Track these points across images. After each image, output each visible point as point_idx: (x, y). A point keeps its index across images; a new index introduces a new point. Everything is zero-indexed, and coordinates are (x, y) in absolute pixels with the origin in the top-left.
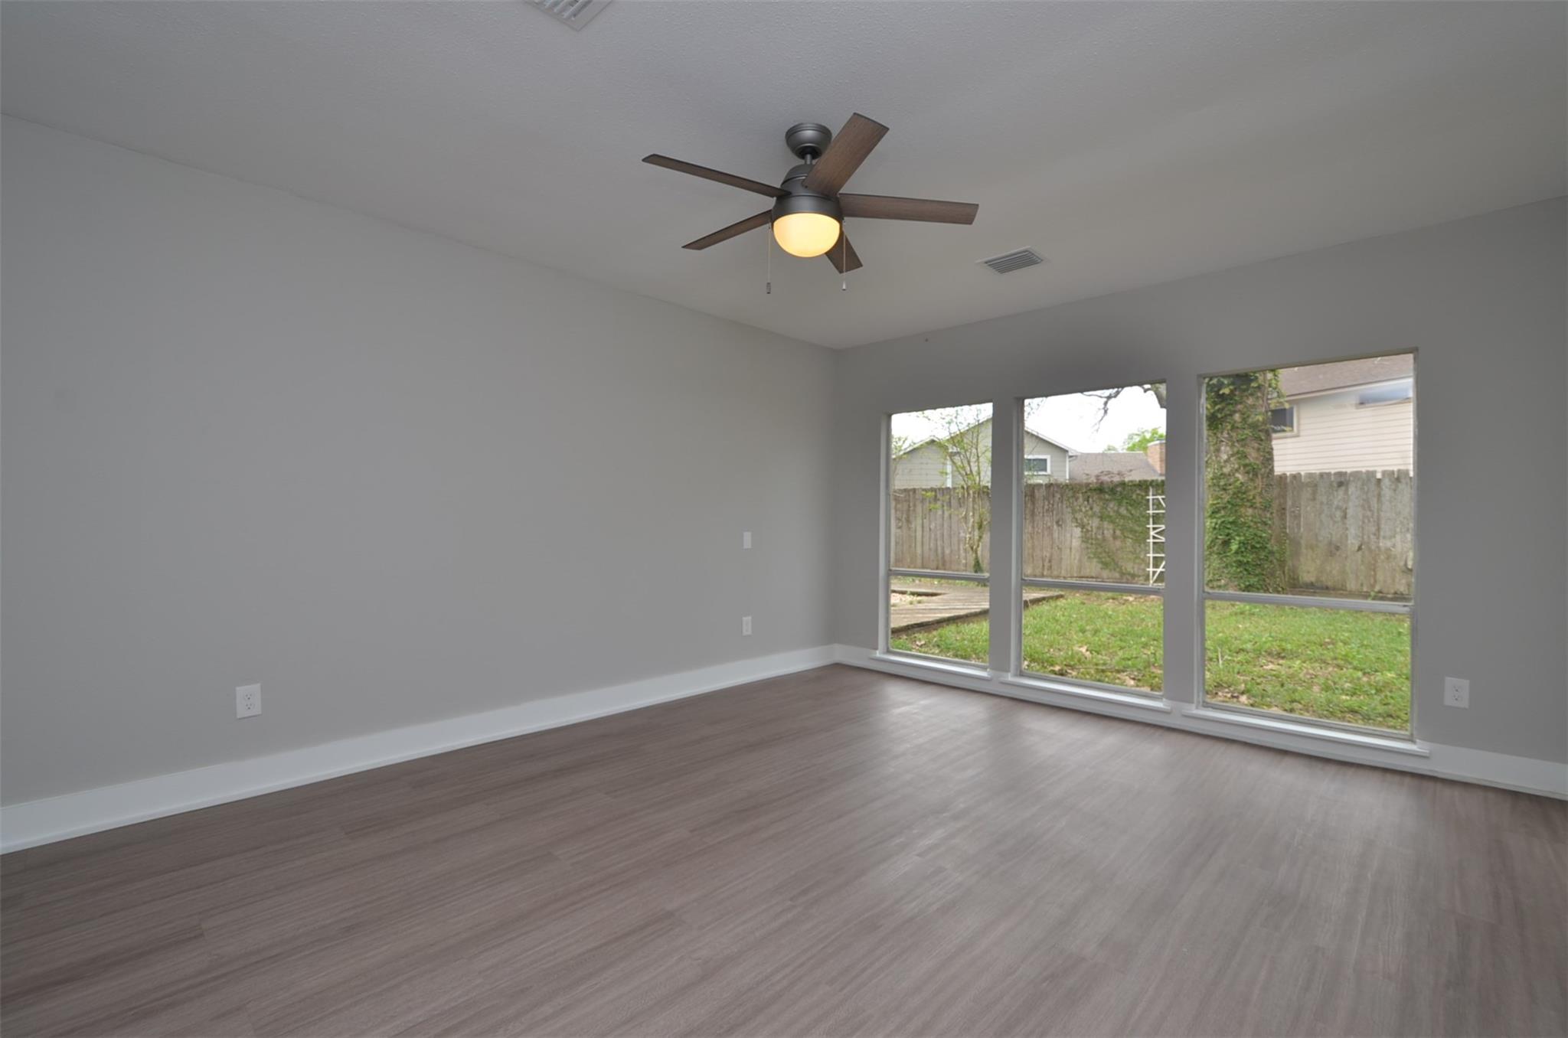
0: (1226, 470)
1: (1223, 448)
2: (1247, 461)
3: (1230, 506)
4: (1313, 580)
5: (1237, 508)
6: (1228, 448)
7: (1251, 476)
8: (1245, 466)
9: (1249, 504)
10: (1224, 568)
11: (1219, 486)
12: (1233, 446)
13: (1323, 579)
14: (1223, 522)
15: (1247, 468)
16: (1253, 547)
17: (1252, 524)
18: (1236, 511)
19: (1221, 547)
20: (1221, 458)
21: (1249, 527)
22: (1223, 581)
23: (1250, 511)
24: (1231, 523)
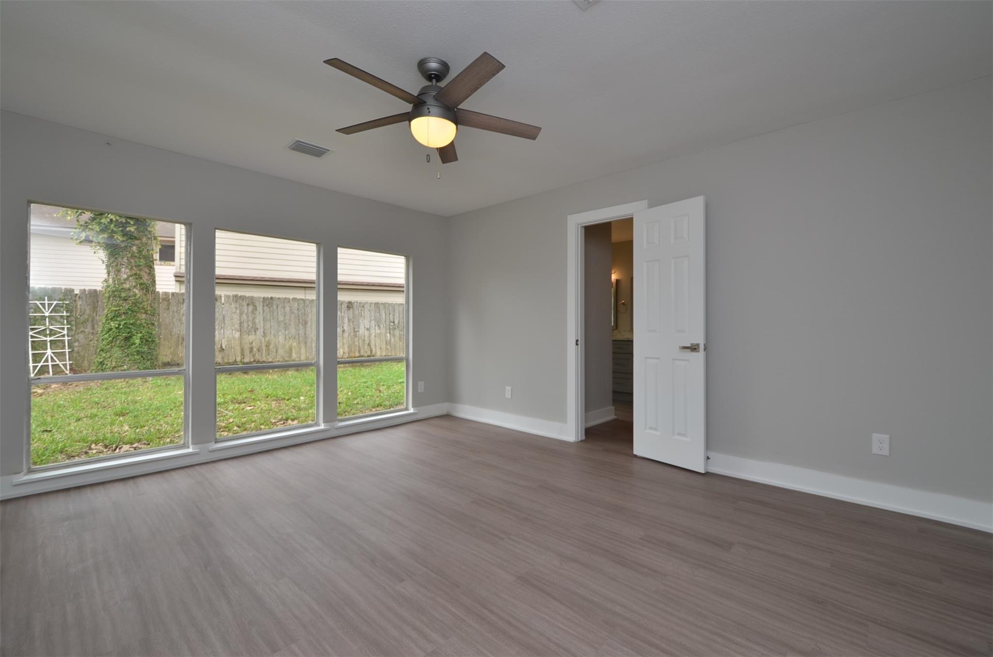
0: (127, 286)
1: (123, 270)
2: (142, 281)
3: (130, 312)
4: (169, 360)
5: (135, 314)
6: (127, 270)
7: (144, 291)
8: (141, 284)
9: (143, 311)
10: (125, 356)
11: (120, 297)
12: (131, 269)
13: (176, 359)
14: (126, 323)
15: (143, 286)
16: (147, 341)
17: (145, 325)
18: (135, 316)
19: (123, 342)
20: (121, 277)
21: (144, 327)
22: (125, 367)
23: (144, 316)
24: (131, 324)
